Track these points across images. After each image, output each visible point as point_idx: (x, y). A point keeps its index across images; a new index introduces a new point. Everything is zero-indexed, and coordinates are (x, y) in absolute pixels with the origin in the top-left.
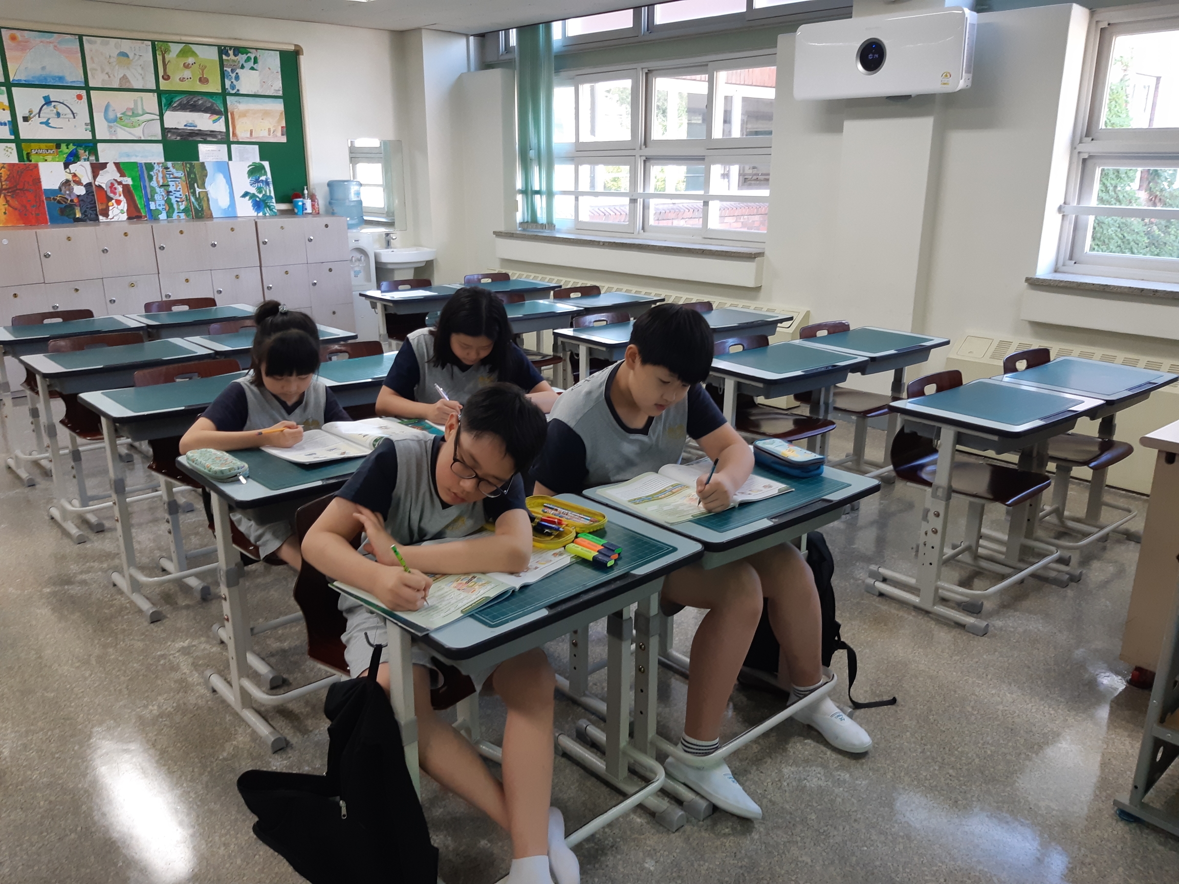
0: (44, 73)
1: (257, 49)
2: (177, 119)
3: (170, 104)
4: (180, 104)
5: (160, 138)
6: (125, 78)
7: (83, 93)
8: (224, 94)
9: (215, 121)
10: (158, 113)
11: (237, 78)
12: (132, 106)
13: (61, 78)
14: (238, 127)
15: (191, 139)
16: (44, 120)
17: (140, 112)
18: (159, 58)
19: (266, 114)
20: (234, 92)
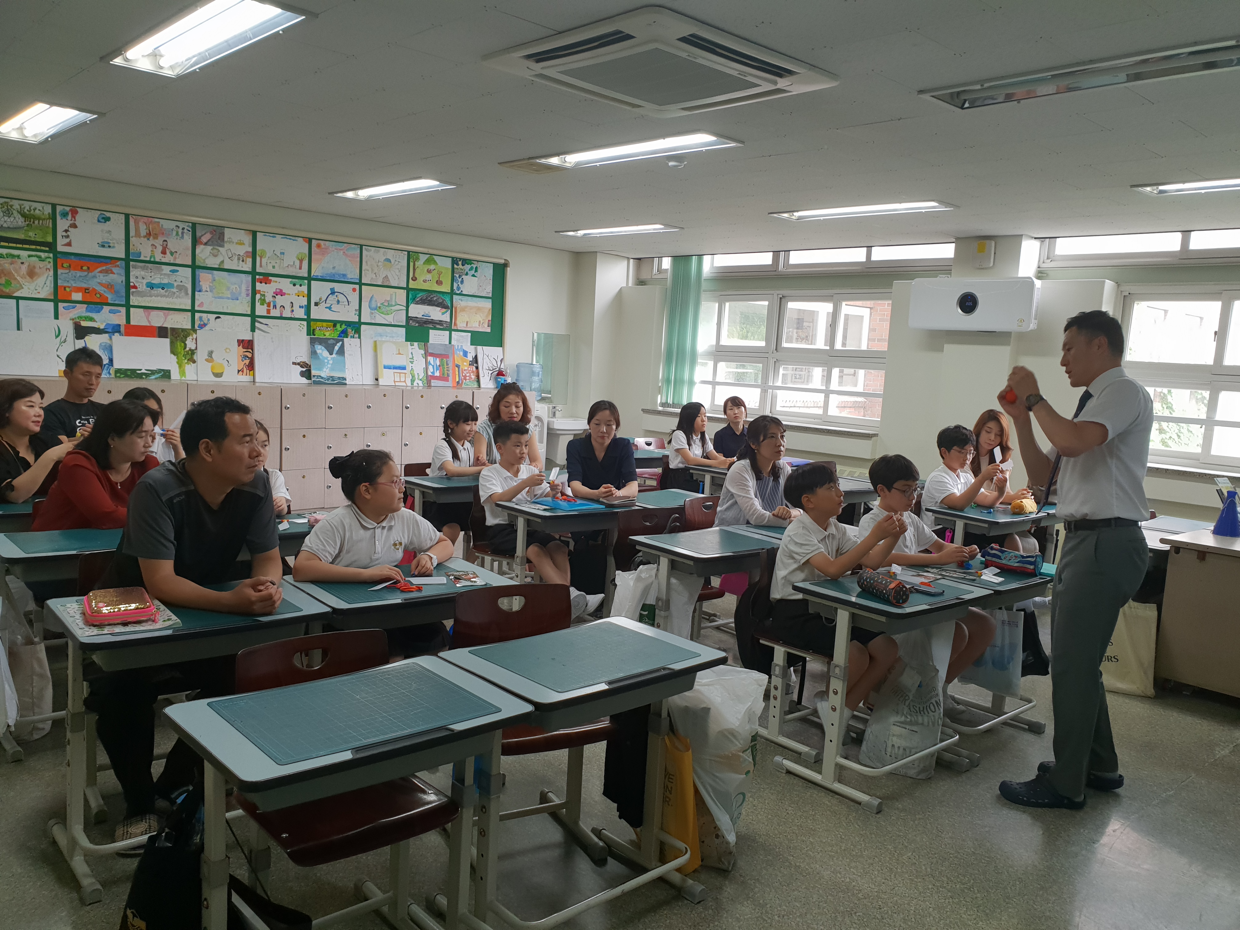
0: (333, 271)
1: (478, 261)
2: (418, 311)
3: (414, 299)
4: (421, 300)
5: (404, 324)
6: (386, 277)
7: (357, 287)
8: (452, 293)
9: (443, 314)
10: (405, 305)
11: (462, 282)
12: (389, 299)
13: (344, 275)
14: (458, 319)
15: (425, 326)
16: (328, 305)
17: (394, 304)
18: (412, 264)
19: (479, 309)
20: (458, 292)
